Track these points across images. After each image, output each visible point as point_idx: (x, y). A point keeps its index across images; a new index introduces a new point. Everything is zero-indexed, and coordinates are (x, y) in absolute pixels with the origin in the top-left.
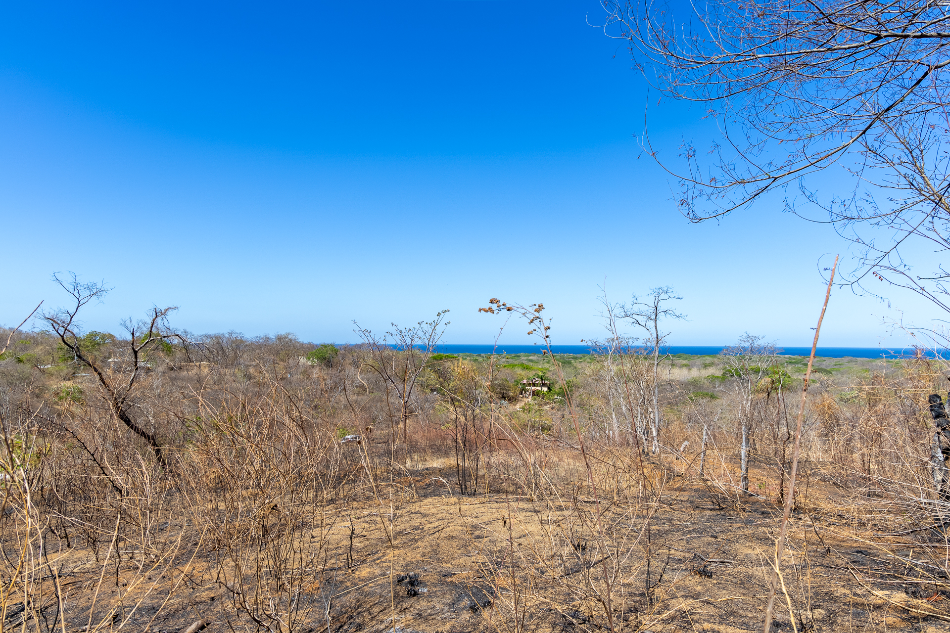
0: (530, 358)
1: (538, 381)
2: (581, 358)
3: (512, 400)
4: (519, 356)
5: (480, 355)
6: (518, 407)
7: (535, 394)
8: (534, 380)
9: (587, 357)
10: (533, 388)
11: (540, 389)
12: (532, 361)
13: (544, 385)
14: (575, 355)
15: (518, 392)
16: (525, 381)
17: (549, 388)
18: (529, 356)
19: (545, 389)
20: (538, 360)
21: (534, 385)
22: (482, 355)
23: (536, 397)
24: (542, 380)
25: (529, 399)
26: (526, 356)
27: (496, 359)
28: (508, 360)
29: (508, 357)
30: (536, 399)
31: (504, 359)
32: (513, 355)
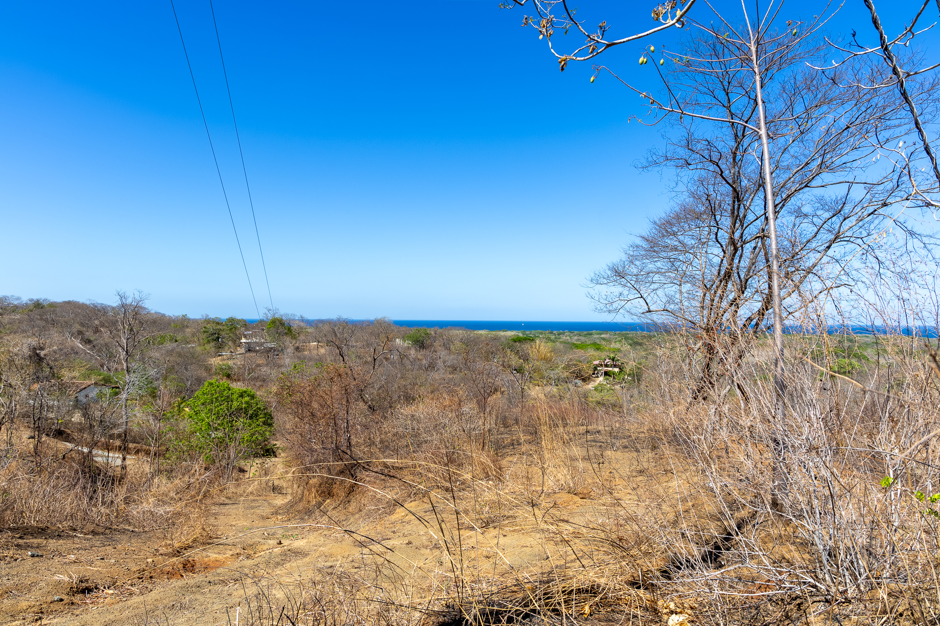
0: (602, 336)
1: (609, 361)
3: (586, 379)
4: (591, 334)
5: (551, 333)
6: (591, 386)
7: (606, 374)
8: (606, 361)
10: (605, 369)
12: (604, 339)
13: (615, 366)
14: (649, 333)
15: (591, 373)
16: (597, 363)
17: (620, 369)
18: (601, 334)
19: (616, 370)
20: (610, 338)
21: (606, 366)
22: (555, 332)
23: (608, 377)
24: (613, 360)
25: (601, 379)
26: (598, 334)
27: (568, 338)
28: (580, 338)
29: (580, 335)
30: (608, 379)
31: (576, 338)
32: (585, 333)
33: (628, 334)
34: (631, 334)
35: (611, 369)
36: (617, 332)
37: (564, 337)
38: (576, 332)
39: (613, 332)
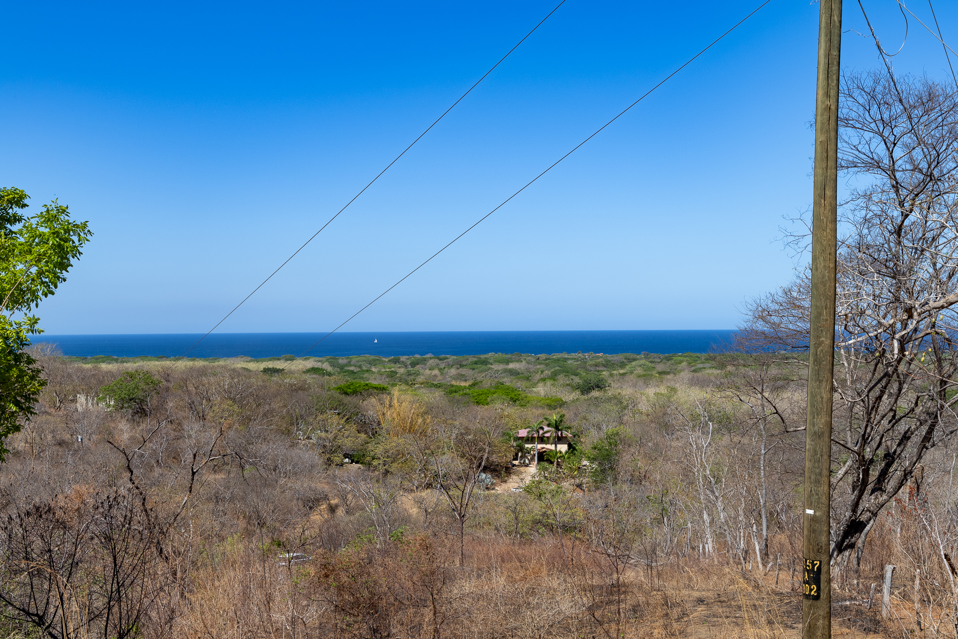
0: (511, 366)
1: (548, 431)
2: (622, 365)
3: (501, 471)
4: (485, 362)
5: (396, 361)
6: (512, 485)
7: (542, 457)
8: (541, 432)
9: (640, 363)
10: (540, 446)
11: (552, 447)
12: (513, 373)
13: (560, 440)
14: (609, 357)
15: (510, 456)
16: (523, 433)
17: (570, 446)
18: (507, 362)
19: (563, 448)
20: (528, 370)
21: (542, 440)
22: (403, 358)
23: (546, 464)
24: (557, 428)
25: (533, 469)
26: (500, 362)
27: (436, 372)
28: (463, 371)
29: (462, 366)
30: (546, 469)
31: (453, 371)
32: (472, 359)
33: (566, 360)
34: (572, 359)
35: (551, 447)
36: (543, 356)
37: (428, 372)
38: (452, 358)
39: (532, 358)
